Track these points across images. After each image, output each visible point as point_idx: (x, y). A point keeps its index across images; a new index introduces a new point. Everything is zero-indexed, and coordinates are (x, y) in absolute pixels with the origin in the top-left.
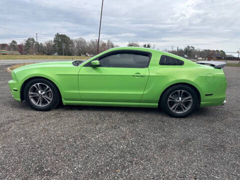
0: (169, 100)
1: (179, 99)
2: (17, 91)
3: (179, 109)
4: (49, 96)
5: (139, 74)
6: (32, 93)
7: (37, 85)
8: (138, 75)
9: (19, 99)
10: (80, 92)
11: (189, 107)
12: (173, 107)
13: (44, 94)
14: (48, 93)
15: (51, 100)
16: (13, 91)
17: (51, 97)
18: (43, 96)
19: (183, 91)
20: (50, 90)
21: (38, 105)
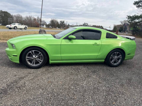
0: (111, 58)
1: (115, 57)
2: (17, 56)
3: (115, 62)
5: (96, 43)
7: (32, 52)
8: (96, 44)
9: (18, 62)
10: (62, 55)
11: (119, 61)
12: (112, 61)
13: (37, 58)
14: (40, 57)
15: (42, 61)
16: (13, 56)
17: (42, 60)
18: (36, 59)
19: (118, 53)
20: (42, 55)
21: (33, 65)
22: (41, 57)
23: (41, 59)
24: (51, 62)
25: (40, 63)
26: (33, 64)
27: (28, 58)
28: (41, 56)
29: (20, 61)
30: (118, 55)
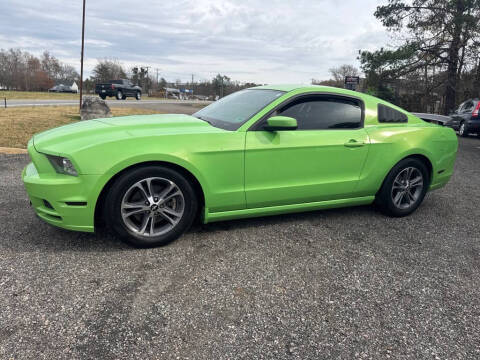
0: (394, 187)
1: (405, 184)
2: (84, 204)
3: (404, 200)
4: (171, 207)
5: (355, 141)
6: (131, 206)
7: (144, 184)
8: (353, 146)
9: (90, 227)
10: (247, 189)
11: (416, 196)
12: (396, 199)
13: (162, 205)
14: (171, 200)
15: (180, 215)
16: (66, 206)
17: (177, 210)
18: (159, 210)
19: (413, 169)
20: (179, 192)
21: (146, 234)
22: (174, 200)
23: (174, 207)
24: (209, 216)
25: (175, 223)
26: (148, 230)
27: (128, 210)
28: (177, 197)
29: (96, 225)
30: (413, 176)
